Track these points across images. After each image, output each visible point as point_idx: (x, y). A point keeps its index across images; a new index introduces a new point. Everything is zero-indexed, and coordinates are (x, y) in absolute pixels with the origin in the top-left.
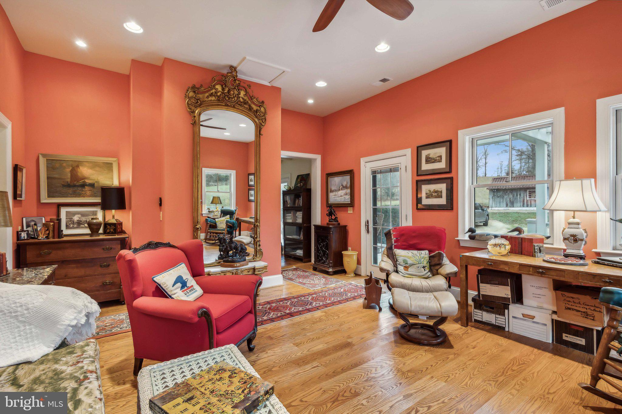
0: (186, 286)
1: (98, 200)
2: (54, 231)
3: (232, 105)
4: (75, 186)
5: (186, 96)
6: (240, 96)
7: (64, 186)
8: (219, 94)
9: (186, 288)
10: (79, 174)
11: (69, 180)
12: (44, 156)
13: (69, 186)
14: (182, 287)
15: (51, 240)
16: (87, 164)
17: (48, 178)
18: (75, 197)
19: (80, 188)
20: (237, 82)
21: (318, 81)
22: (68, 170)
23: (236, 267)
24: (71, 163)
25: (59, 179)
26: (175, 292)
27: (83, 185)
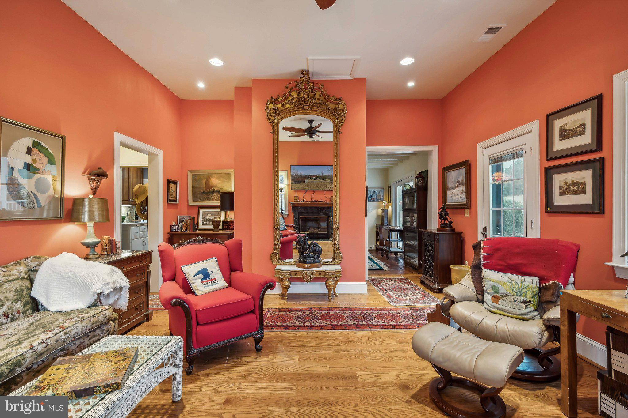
0: (208, 277)
1: (218, 203)
2: (190, 226)
3: (309, 108)
4: (208, 193)
5: (267, 109)
6: (316, 97)
7: (202, 193)
8: (295, 100)
9: (208, 279)
10: (210, 184)
11: (204, 188)
12: (191, 171)
13: (204, 193)
14: (204, 278)
15: (189, 232)
16: (215, 176)
17: (193, 187)
18: (208, 201)
19: (211, 195)
20: (311, 84)
21: (403, 57)
22: (204, 181)
23: (307, 268)
24: (206, 175)
25: (199, 188)
26: (194, 281)
27: (213, 192)
